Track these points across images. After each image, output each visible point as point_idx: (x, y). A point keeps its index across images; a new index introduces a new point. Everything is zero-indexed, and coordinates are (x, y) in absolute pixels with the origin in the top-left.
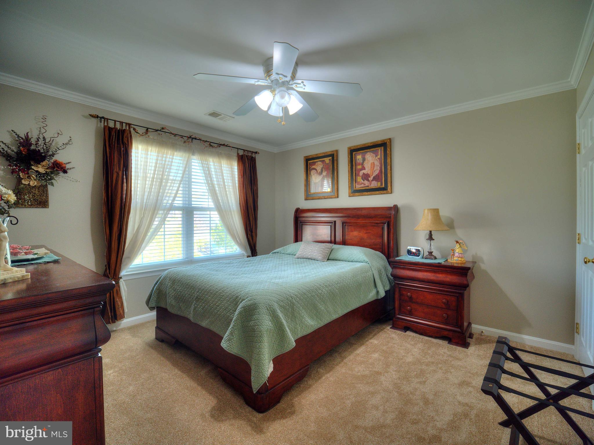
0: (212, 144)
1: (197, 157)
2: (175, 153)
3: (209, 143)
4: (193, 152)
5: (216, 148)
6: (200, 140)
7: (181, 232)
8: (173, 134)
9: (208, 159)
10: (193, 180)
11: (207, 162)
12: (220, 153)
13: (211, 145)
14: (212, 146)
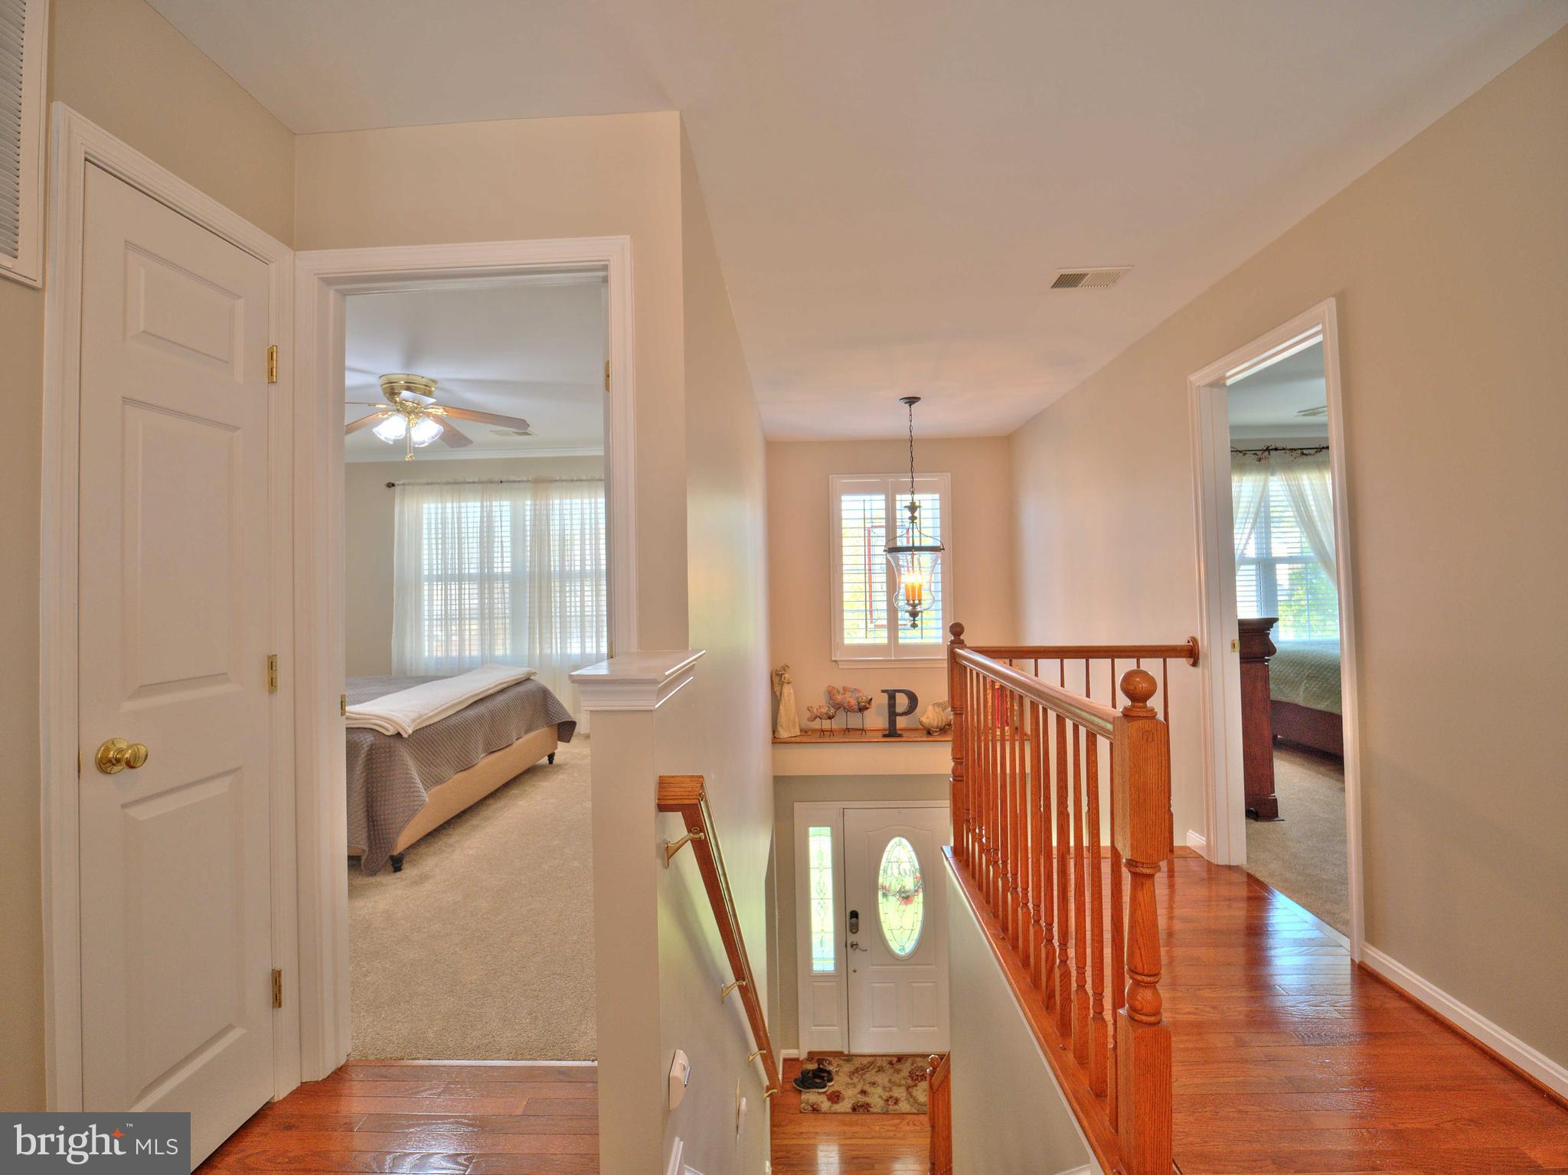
0: (1305, 451)
1: (1280, 477)
2: (1244, 478)
3: (1299, 451)
4: (1271, 470)
5: (1314, 455)
6: (1284, 449)
7: (1255, 599)
8: (1240, 452)
9: (1299, 476)
10: (1272, 515)
11: (1298, 481)
12: (1322, 462)
13: (1303, 454)
14: (1306, 454)
